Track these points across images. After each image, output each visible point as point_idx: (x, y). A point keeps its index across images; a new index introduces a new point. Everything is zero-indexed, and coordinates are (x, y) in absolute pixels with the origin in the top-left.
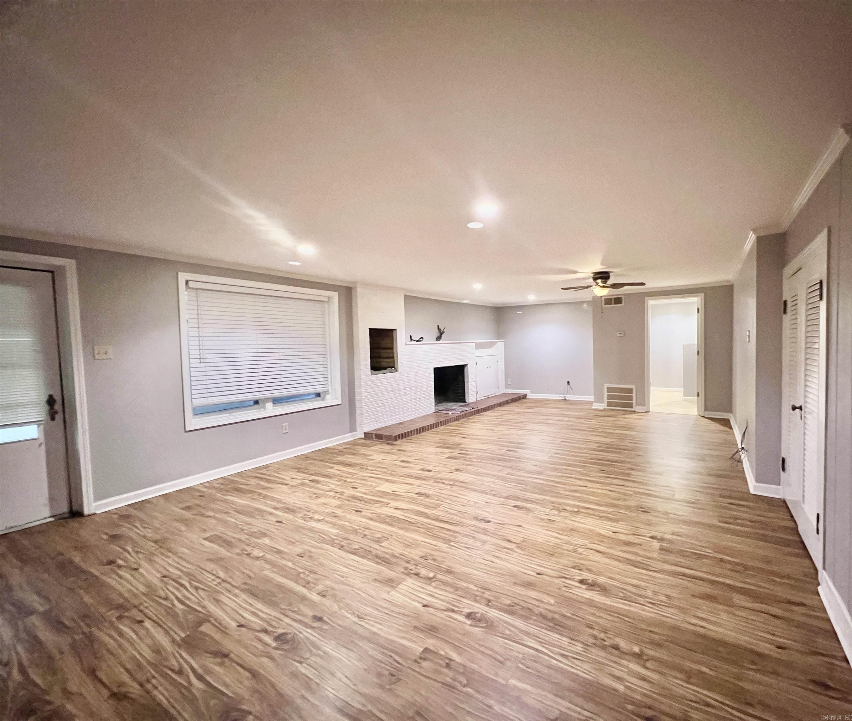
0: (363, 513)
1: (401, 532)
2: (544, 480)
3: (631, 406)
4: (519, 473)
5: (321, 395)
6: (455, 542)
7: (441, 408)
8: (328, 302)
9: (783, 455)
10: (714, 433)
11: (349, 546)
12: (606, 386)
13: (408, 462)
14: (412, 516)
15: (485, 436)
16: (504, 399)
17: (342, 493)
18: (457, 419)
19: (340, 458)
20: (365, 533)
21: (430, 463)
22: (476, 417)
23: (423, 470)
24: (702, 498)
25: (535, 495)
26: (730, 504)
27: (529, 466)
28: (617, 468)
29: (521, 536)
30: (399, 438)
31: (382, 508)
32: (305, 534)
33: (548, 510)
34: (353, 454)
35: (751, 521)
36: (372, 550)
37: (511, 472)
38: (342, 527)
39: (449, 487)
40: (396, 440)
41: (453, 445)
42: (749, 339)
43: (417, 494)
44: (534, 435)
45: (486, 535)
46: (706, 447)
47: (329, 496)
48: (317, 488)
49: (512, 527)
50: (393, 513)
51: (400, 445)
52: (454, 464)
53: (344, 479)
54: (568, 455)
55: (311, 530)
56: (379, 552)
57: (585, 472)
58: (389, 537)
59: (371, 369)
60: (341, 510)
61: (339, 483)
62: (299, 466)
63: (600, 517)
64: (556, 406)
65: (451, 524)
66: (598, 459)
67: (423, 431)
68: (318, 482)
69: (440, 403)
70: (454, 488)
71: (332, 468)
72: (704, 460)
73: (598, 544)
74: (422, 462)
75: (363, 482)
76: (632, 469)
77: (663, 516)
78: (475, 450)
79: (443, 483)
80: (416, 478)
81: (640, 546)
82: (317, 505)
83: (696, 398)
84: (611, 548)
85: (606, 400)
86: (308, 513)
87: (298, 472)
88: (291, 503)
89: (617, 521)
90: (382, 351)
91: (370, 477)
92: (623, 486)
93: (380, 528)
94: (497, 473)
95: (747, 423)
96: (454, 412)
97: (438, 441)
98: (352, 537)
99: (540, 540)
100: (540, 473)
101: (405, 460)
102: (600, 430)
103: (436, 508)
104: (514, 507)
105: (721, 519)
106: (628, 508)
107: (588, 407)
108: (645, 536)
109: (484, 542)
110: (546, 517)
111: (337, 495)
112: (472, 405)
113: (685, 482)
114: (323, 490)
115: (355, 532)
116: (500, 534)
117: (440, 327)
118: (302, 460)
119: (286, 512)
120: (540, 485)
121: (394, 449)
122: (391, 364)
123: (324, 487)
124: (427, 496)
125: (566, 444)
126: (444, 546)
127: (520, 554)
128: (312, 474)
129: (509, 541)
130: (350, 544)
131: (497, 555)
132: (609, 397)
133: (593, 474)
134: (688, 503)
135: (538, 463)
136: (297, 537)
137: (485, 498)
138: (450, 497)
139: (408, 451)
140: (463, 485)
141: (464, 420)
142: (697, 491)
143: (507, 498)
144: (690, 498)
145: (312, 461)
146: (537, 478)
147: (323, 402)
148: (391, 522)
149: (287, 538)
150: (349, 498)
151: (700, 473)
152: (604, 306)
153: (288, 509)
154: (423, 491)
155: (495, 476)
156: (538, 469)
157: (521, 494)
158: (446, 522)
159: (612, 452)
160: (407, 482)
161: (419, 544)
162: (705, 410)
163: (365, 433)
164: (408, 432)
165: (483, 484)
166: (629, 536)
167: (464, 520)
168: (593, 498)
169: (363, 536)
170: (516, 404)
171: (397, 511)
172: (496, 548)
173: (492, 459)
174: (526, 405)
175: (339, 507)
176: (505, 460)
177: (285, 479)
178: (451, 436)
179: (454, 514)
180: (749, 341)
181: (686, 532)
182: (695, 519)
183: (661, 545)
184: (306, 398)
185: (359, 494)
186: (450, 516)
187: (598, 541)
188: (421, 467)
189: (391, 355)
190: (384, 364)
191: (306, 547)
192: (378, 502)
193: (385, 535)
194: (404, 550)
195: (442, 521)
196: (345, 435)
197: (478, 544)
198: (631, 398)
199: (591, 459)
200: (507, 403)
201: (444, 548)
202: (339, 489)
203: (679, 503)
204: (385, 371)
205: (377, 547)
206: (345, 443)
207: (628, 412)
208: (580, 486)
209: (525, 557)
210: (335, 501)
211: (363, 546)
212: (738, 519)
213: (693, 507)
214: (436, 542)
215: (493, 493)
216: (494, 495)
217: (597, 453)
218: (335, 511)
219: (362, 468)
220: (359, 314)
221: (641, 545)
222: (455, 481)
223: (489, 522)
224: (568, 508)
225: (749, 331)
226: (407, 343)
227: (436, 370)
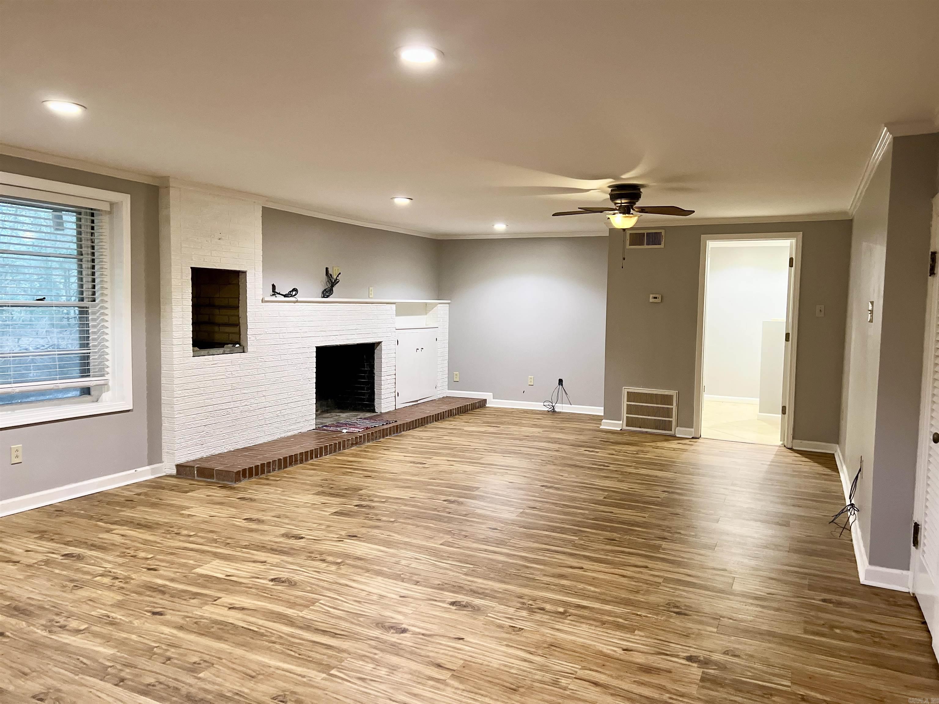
0: (168, 617)
1: (239, 652)
2: (508, 555)
3: (667, 426)
4: (464, 543)
5: (92, 392)
6: (339, 669)
7: (328, 422)
8: (110, 213)
9: (916, 518)
10: (806, 477)
11: (136, 679)
12: (625, 390)
13: (259, 521)
14: (261, 622)
15: (404, 473)
16: (445, 408)
17: (127, 579)
18: (357, 441)
19: (128, 513)
20: (169, 654)
21: (301, 524)
22: (391, 441)
23: (286, 536)
24: (778, 589)
25: (490, 583)
26: (824, 600)
27: (483, 530)
28: (638, 536)
29: (460, 656)
30: (244, 476)
31: (206, 607)
32: (49, 658)
33: (511, 610)
34: (154, 505)
35: (856, 632)
36: (179, 685)
37: (450, 540)
38: (121, 644)
39: (333, 568)
40: (238, 480)
41: (346, 490)
42: (872, 316)
43: (272, 580)
44: (495, 474)
45: (397, 655)
46: (789, 501)
47: (102, 586)
48: (78, 570)
49: (444, 641)
50: (222, 615)
51: (245, 490)
52: (345, 526)
53: (132, 553)
54: (553, 511)
55: (62, 649)
56: (193, 690)
57: (582, 542)
58: (214, 661)
59: (194, 345)
60: (123, 612)
61: (121, 560)
62: (45, 528)
63: (603, 623)
64: (538, 422)
65: (334, 635)
66: (604, 520)
67: (291, 464)
68: (79, 558)
69: (327, 411)
70: (344, 570)
71: (109, 531)
72: (786, 524)
73: (597, 671)
74: (286, 521)
75: (169, 558)
76: (664, 539)
77: (712, 621)
78: (387, 499)
79: (323, 560)
80: (273, 550)
81: (668, 674)
82: (74, 601)
83: (780, 416)
84: (617, 678)
85: (625, 415)
86: (57, 618)
87: (40, 538)
88: (24, 599)
89: (631, 630)
90: (217, 311)
91: (185, 548)
92: (646, 567)
93: (197, 644)
94: (424, 543)
95: (861, 462)
96: (352, 430)
97: (320, 482)
98: (142, 662)
99: (495, 664)
100: (500, 543)
101: (254, 516)
102: (612, 467)
103: (307, 607)
104: (453, 604)
105: (810, 628)
106: (653, 608)
107: (592, 426)
108: (677, 656)
109: (393, 669)
110: (508, 623)
111: (117, 583)
112: (386, 417)
113: (753, 563)
114: (87, 573)
115: (150, 652)
116: (423, 653)
117: (330, 272)
118: (50, 515)
119: (12, 616)
120: (500, 565)
121: (233, 497)
122: (234, 337)
123: (88, 568)
124: (291, 584)
125: (551, 491)
126: (318, 677)
127: (457, 689)
128: (67, 544)
129: (439, 666)
130: (137, 675)
131: (416, 691)
132: (630, 409)
133: (596, 546)
134: (756, 598)
135: (499, 525)
136: (32, 661)
137: (401, 588)
138: (335, 587)
139: (260, 501)
140: (359, 563)
141: (368, 444)
142: (772, 579)
143: (441, 587)
144: (757, 590)
145: (68, 519)
146: (495, 552)
147: (95, 404)
148: (220, 633)
149: (14, 665)
150: (141, 590)
151: (777, 547)
152: (628, 247)
153: (16, 608)
154: (284, 575)
155: (419, 547)
156: (499, 535)
157: (464, 580)
158: (324, 632)
159: (630, 507)
160: (256, 558)
161: (271, 675)
162: (794, 438)
163: (178, 466)
164: (263, 465)
165: (397, 563)
166: (650, 657)
167: (359, 629)
168: (592, 589)
169: (163, 659)
170: (465, 417)
171: (232, 613)
172: (415, 678)
173: (418, 516)
174: (486, 419)
175: (119, 605)
176: (439, 519)
177: (12, 553)
178: (344, 474)
179: (340, 618)
180: (871, 321)
181: (749, 650)
182: (765, 628)
183: (703, 672)
184: (60, 396)
185: (160, 582)
186: (333, 621)
187: (597, 664)
188: (283, 531)
189: (233, 320)
190: (218, 337)
191: (50, 682)
192: (195, 595)
193: (207, 658)
194: (242, 685)
195: (317, 631)
196: (139, 470)
197: (383, 672)
198: (668, 412)
199: (593, 519)
200: (450, 414)
201: (318, 679)
202: (120, 572)
203: (739, 598)
204: (221, 350)
205: (190, 680)
206: (139, 485)
207: (661, 438)
208: (571, 567)
209: (465, 694)
210: (112, 594)
211: (162, 679)
212: (837, 627)
213: (763, 607)
214: (305, 670)
215: (415, 578)
216: (417, 583)
217: (602, 508)
218: (109, 614)
219: (168, 532)
220: (174, 239)
221: (670, 672)
222: (348, 556)
223: (404, 631)
224: (548, 607)
225: (872, 303)
226: (266, 299)
227: (320, 350)
